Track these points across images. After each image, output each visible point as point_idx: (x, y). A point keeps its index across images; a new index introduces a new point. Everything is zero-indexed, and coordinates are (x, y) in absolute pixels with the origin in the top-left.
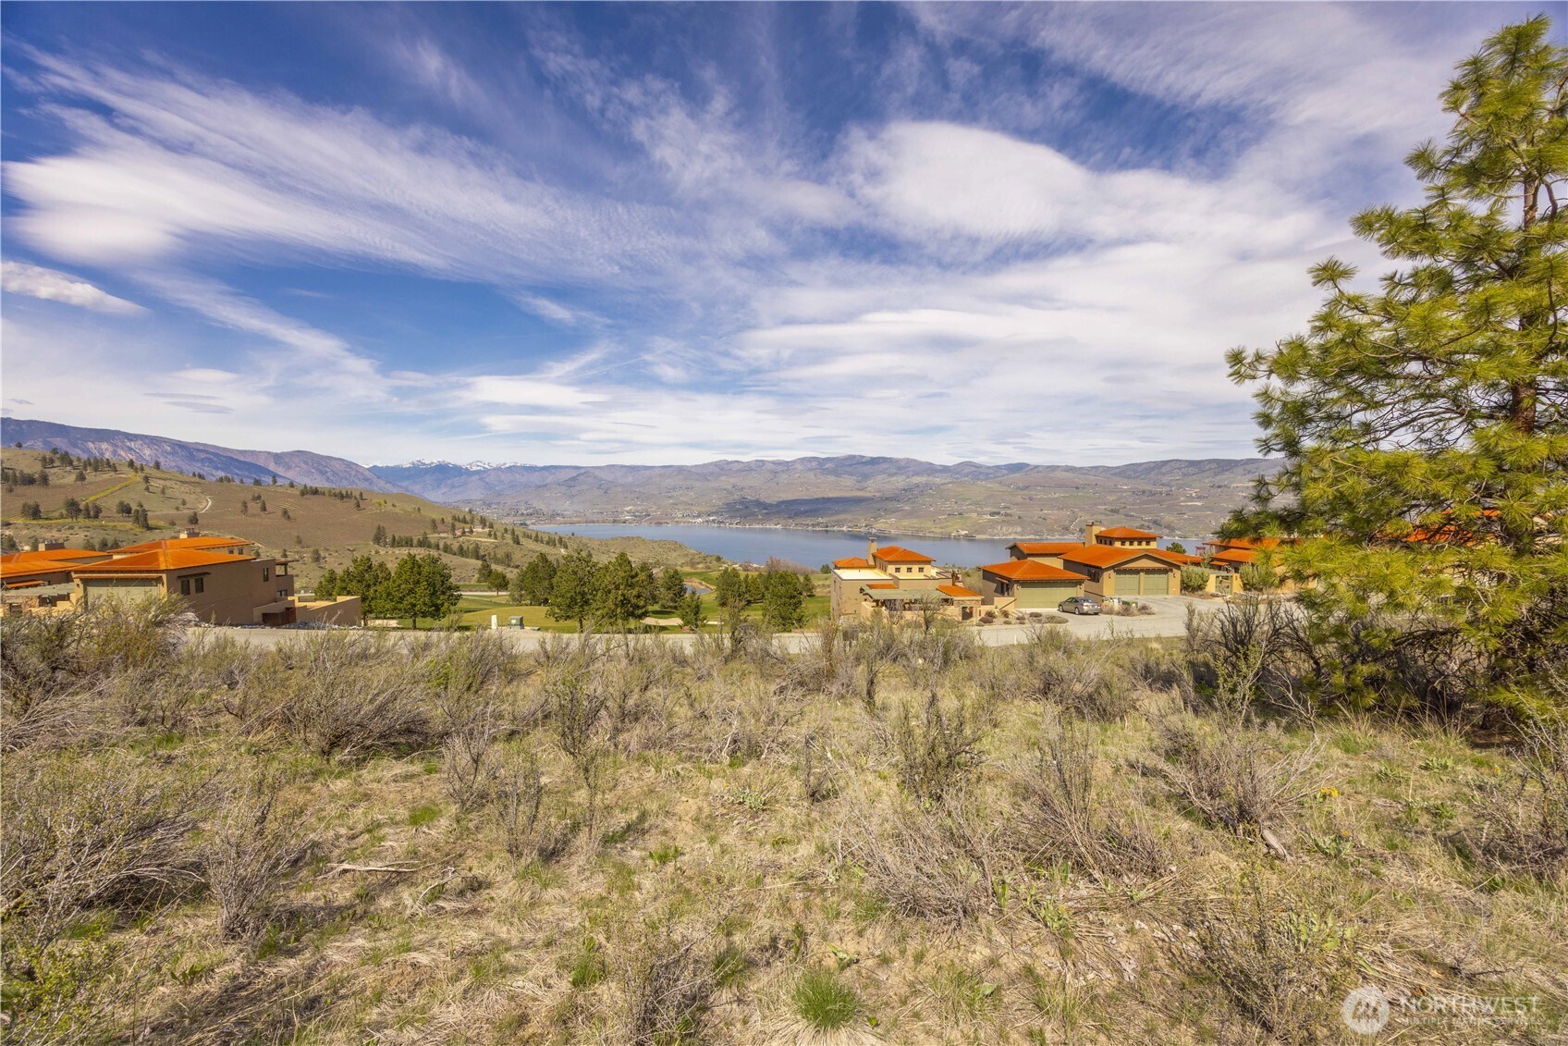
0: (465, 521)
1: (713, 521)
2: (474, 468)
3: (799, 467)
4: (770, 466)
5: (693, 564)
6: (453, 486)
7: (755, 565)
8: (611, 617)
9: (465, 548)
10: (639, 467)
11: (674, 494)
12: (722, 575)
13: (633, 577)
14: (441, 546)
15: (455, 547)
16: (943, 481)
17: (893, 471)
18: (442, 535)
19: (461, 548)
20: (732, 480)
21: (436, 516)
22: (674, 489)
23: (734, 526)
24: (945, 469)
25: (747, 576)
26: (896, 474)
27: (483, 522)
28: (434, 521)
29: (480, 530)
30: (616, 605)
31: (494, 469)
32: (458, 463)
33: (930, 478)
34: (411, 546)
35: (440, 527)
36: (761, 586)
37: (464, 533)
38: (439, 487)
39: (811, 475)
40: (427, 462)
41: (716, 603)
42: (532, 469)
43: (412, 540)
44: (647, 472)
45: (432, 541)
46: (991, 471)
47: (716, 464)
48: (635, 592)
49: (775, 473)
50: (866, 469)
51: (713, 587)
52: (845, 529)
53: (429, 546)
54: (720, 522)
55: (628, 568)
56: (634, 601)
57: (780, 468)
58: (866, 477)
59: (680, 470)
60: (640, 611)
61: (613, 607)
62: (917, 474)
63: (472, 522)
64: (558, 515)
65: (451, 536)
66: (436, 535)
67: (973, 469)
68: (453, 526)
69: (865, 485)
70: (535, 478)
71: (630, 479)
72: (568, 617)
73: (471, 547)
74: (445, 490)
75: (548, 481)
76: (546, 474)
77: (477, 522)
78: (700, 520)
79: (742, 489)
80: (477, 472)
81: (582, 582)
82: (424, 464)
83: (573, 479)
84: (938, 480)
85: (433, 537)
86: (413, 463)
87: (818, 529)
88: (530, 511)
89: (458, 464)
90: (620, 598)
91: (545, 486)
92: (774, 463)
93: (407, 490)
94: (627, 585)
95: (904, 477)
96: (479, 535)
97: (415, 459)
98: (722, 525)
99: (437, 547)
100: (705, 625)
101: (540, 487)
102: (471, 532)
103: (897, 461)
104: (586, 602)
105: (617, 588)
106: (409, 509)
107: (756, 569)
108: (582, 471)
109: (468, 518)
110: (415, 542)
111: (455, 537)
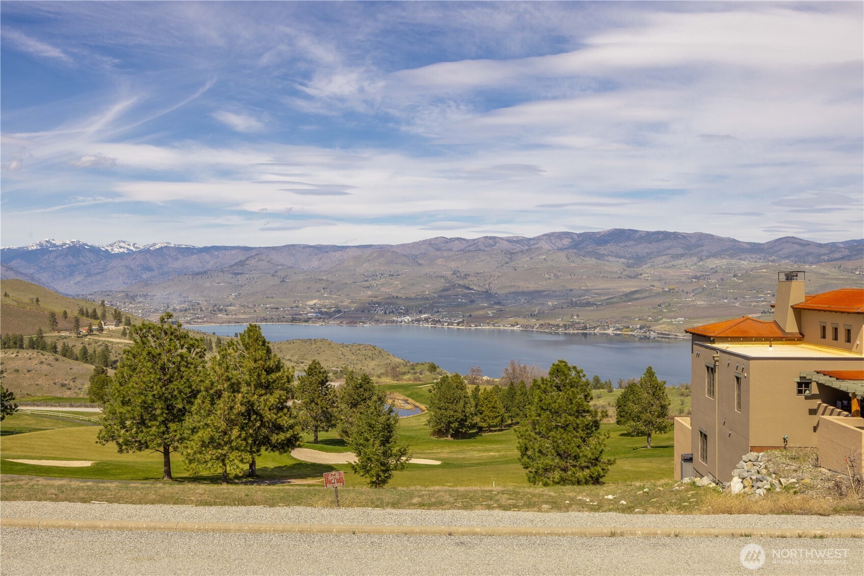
0: (94, 316)
1: (426, 320)
2: (116, 250)
3: (546, 246)
4: (505, 245)
5: (396, 375)
6: (89, 274)
7: (485, 378)
8: (219, 446)
9: (90, 351)
10: (327, 246)
11: (373, 283)
12: (439, 386)
13: (269, 371)
14: (59, 348)
15: (77, 351)
16: (753, 265)
17: (680, 251)
18: (63, 334)
19: (85, 351)
20: (453, 265)
21: (58, 310)
22: (374, 276)
23: (455, 327)
24: (755, 249)
25: (477, 389)
26: (682, 255)
27: (118, 317)
28: (53, 315)
29: (113, 327)
30: (231, 423)
31: (141, 252)
32: (96, 243)
33: (733, 261)
34: (21, 347)
35: (61, 323)
36: (499, 405)
37: (91, 330)
38: (72, 274)
39: (562, 256)
40: (58, 243)
41: (429, 429)
42: (189, 251)
43: (22, 340)
44: (338, 254)
45: (49, 341)
46: (823, 251)
47: (430, 243)
48: (272, 399)
49: (511, 254)
50: (642, 249)
51: (423, 407)
52: (610, 331)
53: (44, 348)
54: (435, 322)
55: (262, 353)
56: (269, 416)
57: (518, 247)
58: (639, 260)
59: (382, 250)
60: (282, 436)
61: (223, 425)
62: (715, 255)
63: (104, 316)
64: (220, 310)
65: (73, 335)
66: (56, 334)
67: (797, 247)
68: (77, 320)
69: (639, 270)
70: (192, 263)
71: (315, 263)
72: (142, 446)
73: (99, 350)
74: (78, 279)
75: (209, 266)
76: (207, 257)
77: (109, 316)
78: (408, 318)
79: (466, 276)
80: (120, 256)
81: (166, 375)
82: (55, 245)
83: (242, 263)
84: (745, 264)
85: (50, 336)
86: (41, 245)
87: (572, 331)
88: (185, 306)
89: (97, 245)
90: (239, 408)
91: (205, 272)
92: (509, 240)
93: (33, 279)
94: (259, 385)
95: (695, 259)
96: (111, 334)
97: (44, 239)
98: (438, 326)
99: (54, 349)
100: (403, 467)
101: (198, 274)
102: (101, 329)
103: (684, 237)
104: (179, 416)
105: (235, 388)
106: (26, 300)
107: (488, 382)
108: (254, 253)
109: (99, 313)
110: (26, 342)
111: (79, 336)
